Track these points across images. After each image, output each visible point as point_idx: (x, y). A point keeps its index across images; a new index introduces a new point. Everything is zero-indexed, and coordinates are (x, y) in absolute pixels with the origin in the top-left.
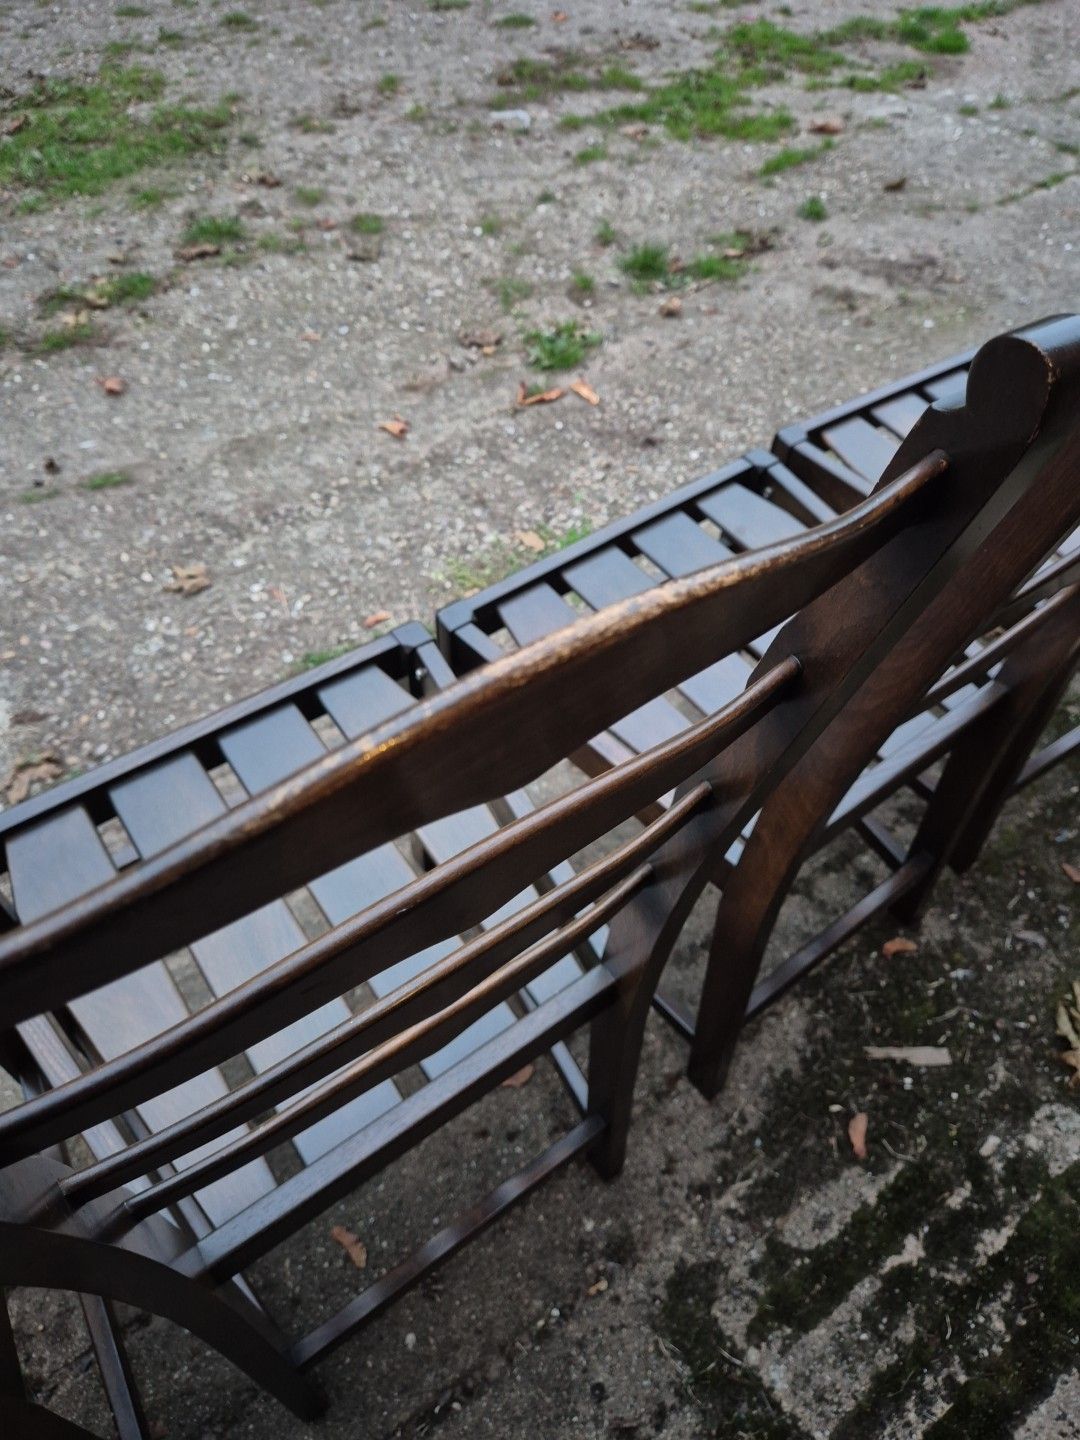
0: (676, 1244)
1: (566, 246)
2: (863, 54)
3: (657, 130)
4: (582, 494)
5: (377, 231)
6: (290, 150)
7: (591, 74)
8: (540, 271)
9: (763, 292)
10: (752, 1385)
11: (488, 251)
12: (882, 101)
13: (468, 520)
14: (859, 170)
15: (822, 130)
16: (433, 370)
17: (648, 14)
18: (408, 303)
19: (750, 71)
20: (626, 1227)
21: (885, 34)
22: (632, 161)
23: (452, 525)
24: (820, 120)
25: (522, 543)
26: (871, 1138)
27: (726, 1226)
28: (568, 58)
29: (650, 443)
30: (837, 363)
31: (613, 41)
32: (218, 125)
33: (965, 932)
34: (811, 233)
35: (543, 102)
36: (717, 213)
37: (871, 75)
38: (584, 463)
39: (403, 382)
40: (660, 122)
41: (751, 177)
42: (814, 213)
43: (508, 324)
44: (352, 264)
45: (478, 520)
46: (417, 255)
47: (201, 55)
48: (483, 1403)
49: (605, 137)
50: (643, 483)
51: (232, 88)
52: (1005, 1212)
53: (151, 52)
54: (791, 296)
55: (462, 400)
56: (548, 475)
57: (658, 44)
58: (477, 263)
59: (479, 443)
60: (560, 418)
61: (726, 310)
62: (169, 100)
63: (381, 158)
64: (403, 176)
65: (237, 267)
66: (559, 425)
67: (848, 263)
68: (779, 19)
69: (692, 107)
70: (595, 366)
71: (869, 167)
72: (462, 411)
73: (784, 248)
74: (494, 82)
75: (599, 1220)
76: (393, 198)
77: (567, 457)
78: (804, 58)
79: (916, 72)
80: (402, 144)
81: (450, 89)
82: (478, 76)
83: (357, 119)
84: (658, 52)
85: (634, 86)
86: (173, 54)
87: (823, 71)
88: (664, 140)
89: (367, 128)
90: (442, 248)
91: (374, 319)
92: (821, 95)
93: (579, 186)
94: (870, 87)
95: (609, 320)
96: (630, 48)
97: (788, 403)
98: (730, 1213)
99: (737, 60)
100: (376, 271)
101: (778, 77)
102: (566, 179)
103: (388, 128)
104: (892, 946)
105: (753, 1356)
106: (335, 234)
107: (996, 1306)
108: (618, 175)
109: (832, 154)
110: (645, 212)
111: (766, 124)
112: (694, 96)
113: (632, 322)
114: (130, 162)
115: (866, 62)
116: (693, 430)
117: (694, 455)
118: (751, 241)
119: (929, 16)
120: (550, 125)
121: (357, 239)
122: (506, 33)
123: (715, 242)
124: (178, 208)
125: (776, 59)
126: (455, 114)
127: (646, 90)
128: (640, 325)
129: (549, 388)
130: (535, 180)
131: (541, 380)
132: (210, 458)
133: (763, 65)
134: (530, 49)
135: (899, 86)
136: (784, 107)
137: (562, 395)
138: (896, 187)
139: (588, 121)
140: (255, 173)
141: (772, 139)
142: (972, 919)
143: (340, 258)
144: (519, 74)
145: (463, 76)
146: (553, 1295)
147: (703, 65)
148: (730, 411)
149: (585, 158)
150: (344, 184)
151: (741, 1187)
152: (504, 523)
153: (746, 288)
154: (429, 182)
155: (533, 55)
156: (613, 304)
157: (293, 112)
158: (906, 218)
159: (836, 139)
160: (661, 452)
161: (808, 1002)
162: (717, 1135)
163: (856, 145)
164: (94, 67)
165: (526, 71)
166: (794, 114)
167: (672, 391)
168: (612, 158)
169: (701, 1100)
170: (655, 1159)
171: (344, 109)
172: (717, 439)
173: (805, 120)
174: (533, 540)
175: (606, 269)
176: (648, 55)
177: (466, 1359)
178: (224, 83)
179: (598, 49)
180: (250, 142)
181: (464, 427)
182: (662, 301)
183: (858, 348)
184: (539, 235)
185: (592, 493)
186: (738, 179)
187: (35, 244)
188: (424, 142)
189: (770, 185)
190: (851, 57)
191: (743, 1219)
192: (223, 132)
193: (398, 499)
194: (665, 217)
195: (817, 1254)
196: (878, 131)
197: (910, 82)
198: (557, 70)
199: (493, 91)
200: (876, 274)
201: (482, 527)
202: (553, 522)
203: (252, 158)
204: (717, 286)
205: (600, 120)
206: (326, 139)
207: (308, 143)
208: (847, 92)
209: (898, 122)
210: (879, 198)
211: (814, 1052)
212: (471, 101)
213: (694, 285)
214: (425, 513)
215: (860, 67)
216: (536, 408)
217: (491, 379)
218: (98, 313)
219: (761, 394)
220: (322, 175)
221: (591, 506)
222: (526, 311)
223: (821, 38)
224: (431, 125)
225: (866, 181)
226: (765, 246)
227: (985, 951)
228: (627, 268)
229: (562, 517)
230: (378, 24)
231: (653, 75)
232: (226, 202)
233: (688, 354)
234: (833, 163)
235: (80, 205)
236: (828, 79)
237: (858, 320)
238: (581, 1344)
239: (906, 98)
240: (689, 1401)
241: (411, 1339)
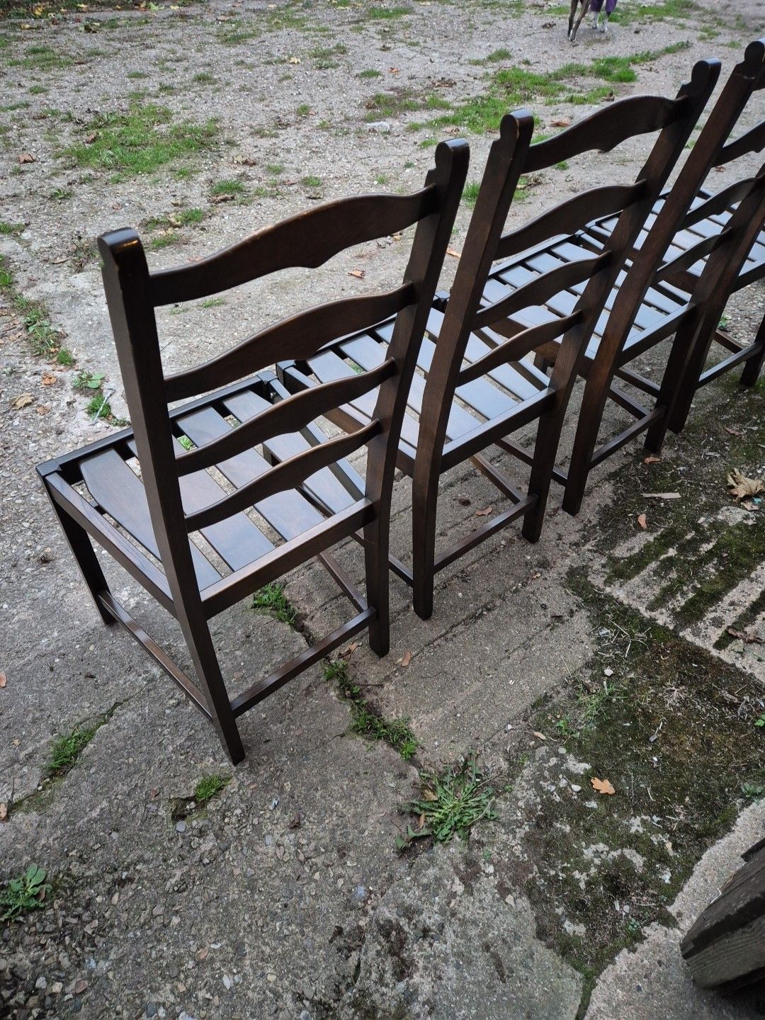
0: (568, 562)
2: (576, 84)
3: (464, 128)
5: (319, 185)
6: (256, 147)
7: (419, 101)
9: (540, 204)
10: (609, 598)
12: (590, 109)
15: (558, 125)
16: (369, 247)
17: (446, 67)
19: (511, 96)
20: (544, 557)
21: (587, 73)
24: (556, 120)
26: (648, 522)
27: (589, 555)
28: (404, 93)
31: (428, 82)
32: (210, 135)
33: (682, 454)
34: (561, 176)
35: (395, 117)
37: (582, 95)
39: (355, 253)
40: (464, 125)
44: (310, 201)
47: (187, 97)
48: (496, 612)
49: (435, 133)
51: (211, 115)
52: (711, 537)
53: (157, 97)
55: (389, 261)
57: (455, 84)
61: (520, 214)
62: (177, 122)
63: (309, 149)
64: (325, 157)
65: (246, 205)
66: (443, 268)
68: (523, 67)
69: (482, 116)
70: (456, 242)
73: (547, 183)
74: (364, 107)
75: (532, 556)
76: (322, 168)
78: (542, 88)
79: (608, 93)
80: (319, 140)
81: (339, 112)
82: (354, 104)
83: (290, 129)
84: (455, 87)
85: (446, 106)
86: (171, 98)
87: (554, 95)
88: (469, 133)
89: (296, 134)
92: (554, 107)
93: (425, 159)
94: (582, 102)
95: (458, 221)
96: (439, 86)
98: (589, 550)
99: (503, 90)
101: (528, 98)
102: (419, 155)
103: (308, 134)
104: (648, 460)
105: (608, 590)
106: (295, 187)
107: (711, 565)
112: (482, 110)
114: (166, 155)
115: (578, 89)
118: (529, 180)
119: (612, 61)
120: (401, 129)
121: (308, 189)
122: (365, 80)
124: (202, 178)
125: (525, 89)
126: (345, 125)
127: (453, 109)
130: (400, 157)
132: (263, 291)
133: (518, 92)
134: (381, 88)
135: (599, 100)
136: (534, 114)
139: (423, 126)
140: (240, 159)
142: (685, 450)
143: (302, 198)
144: (378, 102)
145: (345, 105)
146: (518, 579)
147: (483, 93)
149: (426, 144)
150: (292, 162)
151: (593, 542)
153: (530, 203)
154: (340, 160)
155: (383, 92)
157: (251, 127)
158: (612, 166)
161: (612, 482)
162: (580, 526)
164: (125, 106)
165: (381, 101)
166: (541, 117)
169: (569, 516)
170: (553, 536)
171: (281, 124)
173: (548, 121)
176: (451, 89)
177: (485, 599)
178: (206, 113)
179: (420, 88)
180: (230, 143)
181: (393, 272)
187: (127, 198)
188: (332, 139)
190: (568, 86)
191: (595, 552)
192: (214, 138)
194: (478, 171)
195: (630, 558)
197: (605, 98)
198: (399, 99)
199: (364, 112)
203: (234, 152)
205: (430, 125)
206: (274, 140)
207: (265, 143)
208: (569, 104)
210: (596, 157)
211: (618, 498)
212: (353, 118)
215: (575, 91)
218: (177, 229)
220: (278, 159)
223: (550, 76)
224: (334, 131)
226: (537, 183)
227: (692, 461)
230: (288, 78)
231: (456, 100)
232: (228, 173)
235: (145, 179)
236: (557, 98)
238: (533, 593)
240: (583, 608)
241: (460, 594)
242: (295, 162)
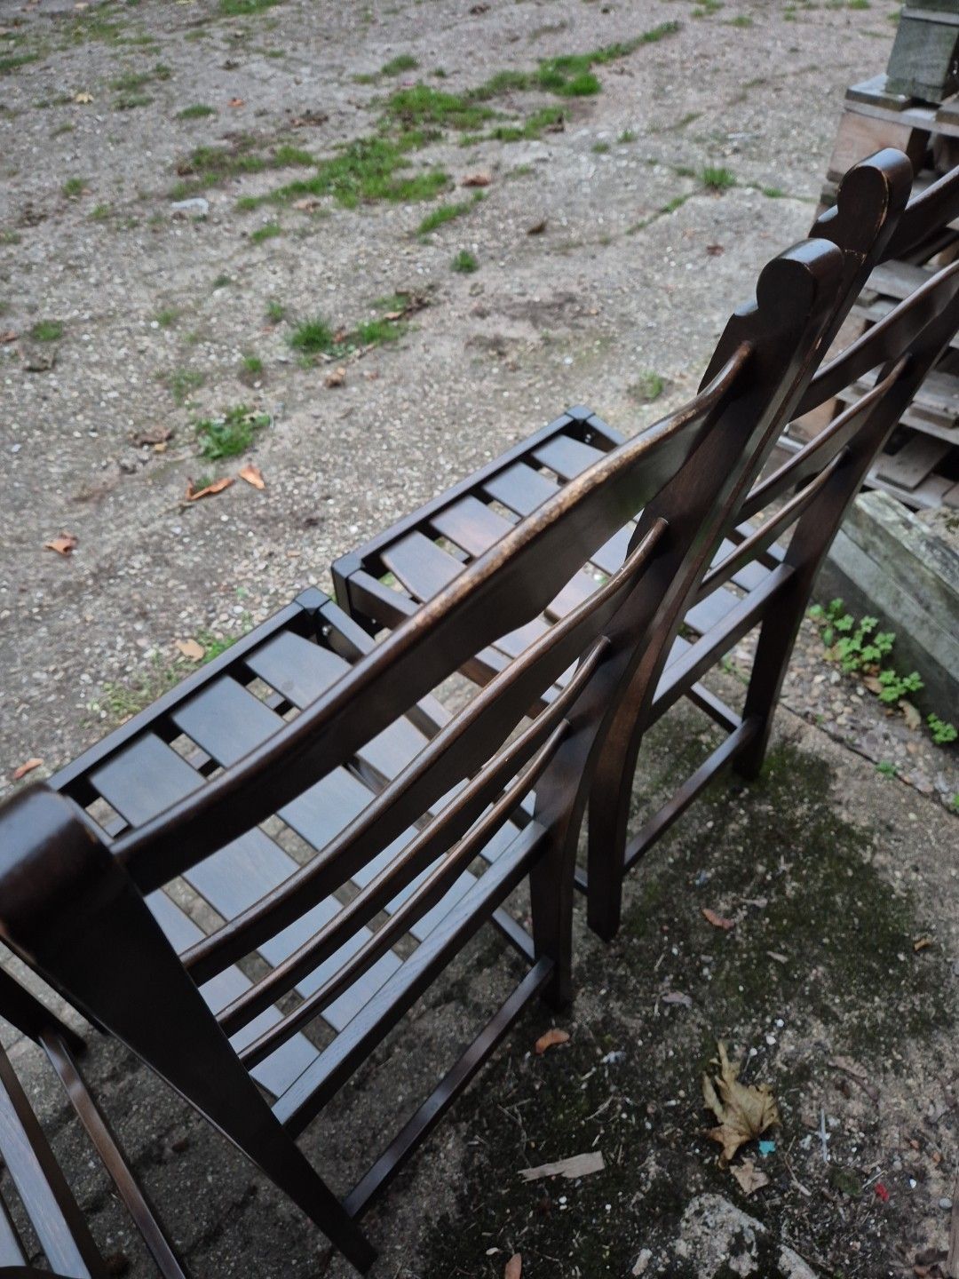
1: (239, 328)
2: (510, 105)
3: (327, 202)
4: (244, 589)
5: (57, 337)
7: (266, 154)
8: (213, 357)
9: (422, 349)
11: (164, 344)
12: (526, 149)
13: (129, 636)
14: (507, 217)
15: (473, 184)
16: (104, 476)
17: (318, 90)
18: (81, 410)
19: (408, 135)
21: (528, 85)
22: (304, 234)
23: (112, 646)
24: (471, 174)
25: (181, 654)
28: (244, 141)
29: (312, 523)
30: (487, 413)
31: (285, 120)
33: (615, 1006)
34: (463, 285)
35: (223, 188)
36: (380, 277)
37: (517, 125)
38: (247, 555)
39: (75, 494)
40: (329, 193)
41: (411, 236)
42: (466, 265)
43: (181, 416)
44: (29, 376)
45: (139, 635)
46: (95, 358)
49: (279, 214)
50: (303, 568)
54: (448, 350)
55: (132, 504)
56: (211, 574)
57: (326, 119)
58: (153, 358)
59: (145, 548)
60: (225, 511)
61: (387, 373)
63: (64, 262)
64: (86, 277)
66: (225, 518)
67: (497, 310)
68: (435, 81)
69: (359, 175)
70: (264, 448)
71: (515, 214)
72: (131, 516)
73: (439, 303)
74: (175, 172)
76: (74, 301)
77: (231, 551)
78: (458, 116)
79: (555, 118)
80: (86, 244)
81: (133, 185)
82: (160, 169)
83: (42, 226)
84: (325, 125)
85: (305, 161)
87: (475, 127)
88: (333, 210)
89: (52, 234)
90: (119, 348)
91: (46, 432)
92: (474, 149)
93: (253, 266)
94: (516, 136)
95: (279, 398)
96: (300, 125)
97: (442, 461)
99: (398, 125)
100: (52, 380)
101: (435, 137)
102: (240, 261)
103: (73, 230)
104: (545, 1041)
106: (15, 346)
108: (291, 249)
109: (483, 205)
110: (314, 285)
111: (425, 183)
112: (360, 165)
113: (300, 397)
116: (353, 503)
117: (354, 529)
118: (409, 301)
119: (565, 63)
120: (228, 208)
121: (37, 348)
122: (187, 124)
123: (376, 306)
125: (432, 120)
126: (138, 209)
127: (316, 164)
128: (307, 400)
129: (218, 478)
130: (212, 265)
131: (210, 471)
133: (421, 128)
134: (209, 137)
135: (542, 132)
136: (441, 165)
137: (231, 484)
138: (538, 230)
139: (264, 200)
141: (430, 197)
142: (622, 994)
143: (17, 371)
144: (198, 162)
145: (145, 171)
147: (367, 133)
148: (389, 477)
149: (260, 237)
150: (27, 292)
152: (164, 634)
153: (406, 348)
154: (110, 280)
155: (212, 143)
156: (283, 381)
158: (546, 258)
159: (485, 191)
160: (323, 531)
163: (504, 194)
165: (204, 159)
166: (450, 170)
167: (335, 464)
168: (285, 234)
171: (30, 218)
172: (376, 509)
173: (460, 175)
174: (193, 650)
175: (275, 348)
176: (318, 129)
179: (272, 130)
181: (132, 533)
182: (328, 373)
183: (506, 394)
184: (214, 320)
185: (254, 587)
186: (399, 239)
188: (108, 239)
189: (427, 243)
190: (499, 110)
193: (58, 624)
194: (332, 287)
196: (523, 178)
197: (550, 127)
198: (233, 154)
199: (175, 182)
200: (522, 317)
201: (142, 642)
202: (215, 624)
204: (379, 350)
205: (274, 198)
206: (12, 249)
208: (496, 143)
209: (541, 167)
210: (524, 243)
212: (153, 194)
213: (357, 352)
214: (85, 636)
215: (507, 118)
216: (205, 501)
217: (161, 477)
219: (418, 455)
220: (6, 287)
221: (252, 600)
222: (198, 400)
223: (472, 95)
224: (114, 222)
225: (513, 227)
226: (422, 305)
227: (635, 1025)
228: (294, 344)
229: (224, 617)
230: (66, 129)
231: (323, 148)
233: (351, 423)
234: (483, 214)
236: (479, 134)
237: (507, 364)
239: (547, 143)
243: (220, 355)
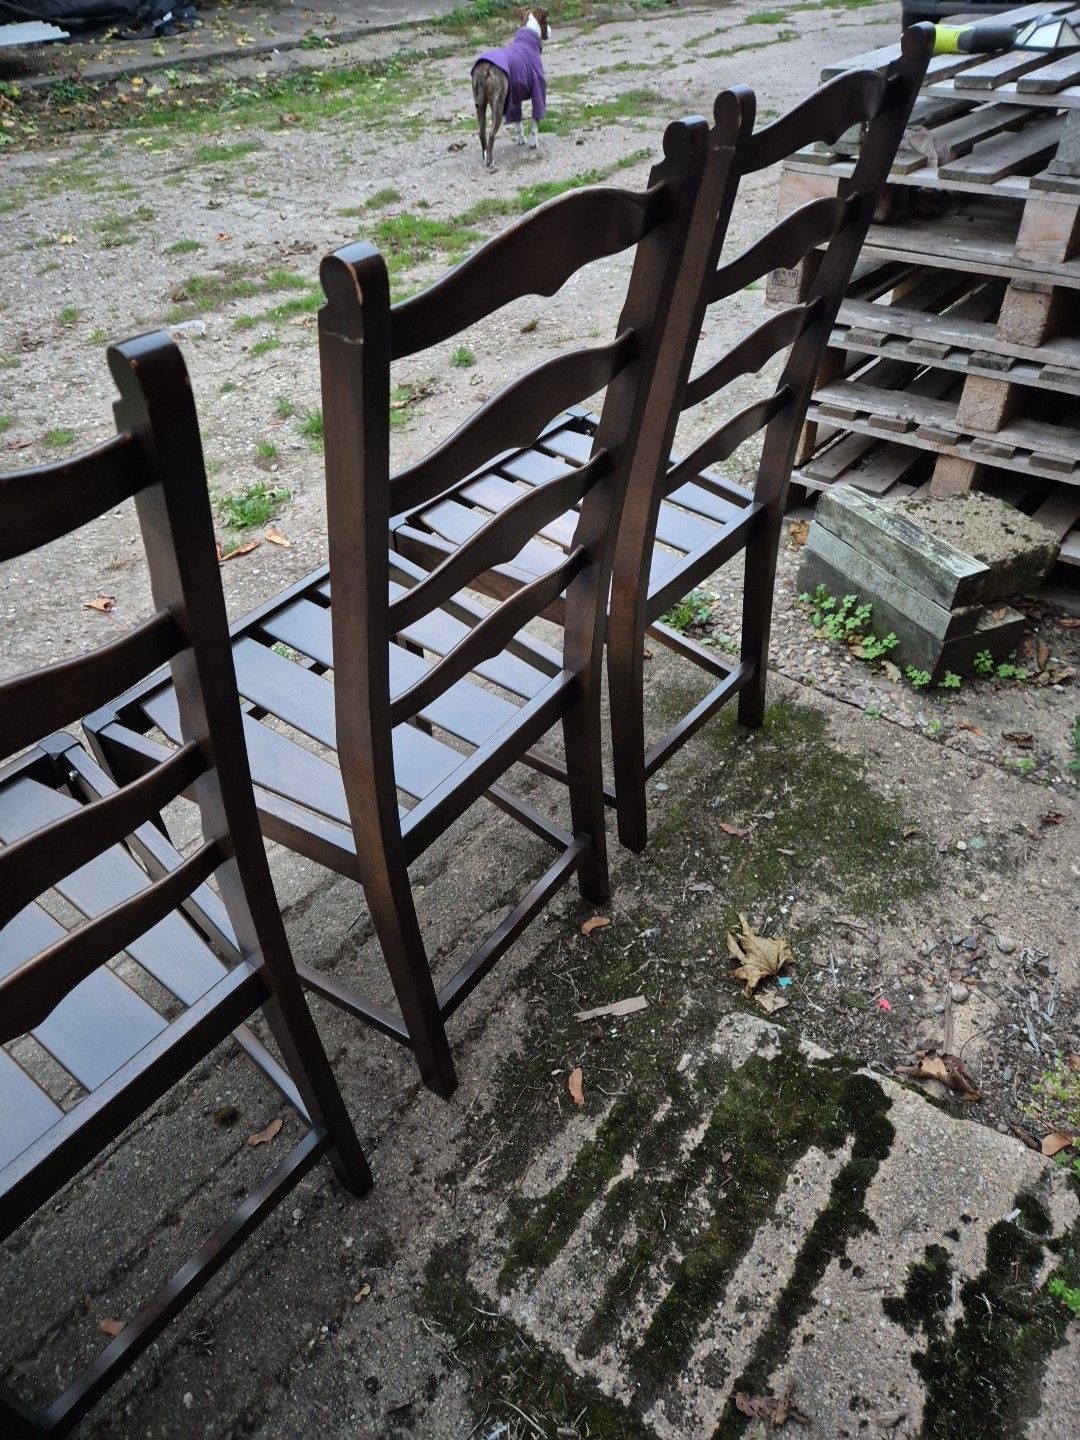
0: (430, 1232)
1: (250, 424)
2: (493, 228)
5: (70, 442)
7: (258, 280)
8: (227, 448)
9: (427, 431)
10: (510, 1330)
16: (133, 549)
17: (304, 224)
19: (399, 257)
20: (383, 1231)
21: (510, 210)
22: (303, 346)
26: (587, 1087)
27: (473, 1201)
28: (235, 271)
31: (275, 250)
33: (649, 898)
34: (464, 377)
35: (218, 310)
39: (106, 565)
42: (464, 361)
49: (276, 329)
52: (701, 1110)
57: (315, 248)
60: (257, 565)
63: (68, 380)
66: (256, 571)
68: (419, 211)
70: (286, 517)
73: (442, 393)
74: (169, 300)
75: (358, 1234)
76: (82, 412)
78: (444, 240)
80: (87, 365)
81: (129, 313)
82: (155, 297)
83: (41, 351)
84: (316, 254)
85: (298, 284)
87: (461, 248)
89: (51, 357)
93: (257, 373)
95: (295, 478)
96: (290, 254)
98: (475, 1189)
99: (386, 250)
101: (423, 258)
102: (245, 369)
103: (71, 354)
104: (588, 926)
105: (505, 1303)
106: (28, 451)
107: (701, 1189)
108: (291, 358)
118: (413, 391)
119: (544, 190)
120: (225, 327)
121: (50, 452)
122: (176, 258)
125: (419, 244)
126: (134, 332)
127: (309, 287)
129: (245, 542)
130: (215, 374)
131: (236, 537)
133: (409, 251)
134: (199, 267)
137: (258, 546)
138: (531, 328)
139: (260, 319)
142: (653, 888)
144: (192, 290)
145: (139, 300)
146: (322, 1313)
149: (260, 350)
150: (33, 407)
151: (482, 1165)
153: (413, 430)
155: (203, 273)
156: (297, 464)
158: (542, 351)
161: (524, 993)
162: (457, 1127)
165: (199, 288)
168: (286, 346)
169: (440, 1102)
170: (403, 1165)
171: (27, 344)
175: (288, 437)
176: (307, 257)
179: (262, 259)
184: (223, 419)
190: (483, 233)
191: (486, 1191)
195: (550, 1199)
198: (226, 281)
199: (169, 308)
205: (271, 317)
206: (11, 372)
210: (517, 340)
211: (533, 1032)
212: (149, 319)
216: (234, 561)
220: (11, 404)
222: (217, 484)
223: (456, 221)
225: (506, 329)
226: (425, 394)
227: (666, 909)
228: (306, 433)
230: (53, 267)
231: (314, 273)
236: (466, 253)
238: (351, 1349)
240: (456, 1365)
241: (188, 1397)
242: (39, 406)
243: (234, 447)
